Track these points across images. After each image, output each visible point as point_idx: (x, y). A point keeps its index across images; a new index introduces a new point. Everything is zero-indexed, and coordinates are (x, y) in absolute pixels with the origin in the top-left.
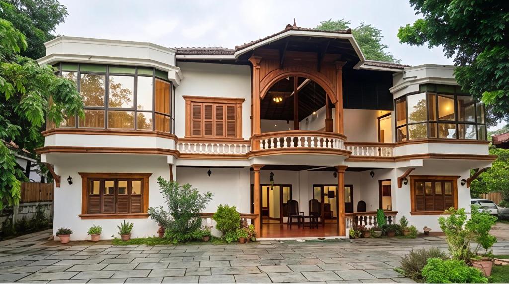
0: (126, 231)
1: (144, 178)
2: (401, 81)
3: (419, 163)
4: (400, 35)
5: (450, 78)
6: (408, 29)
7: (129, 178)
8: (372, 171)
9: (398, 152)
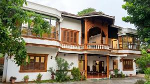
0: (39, 77)
1: (46, 56)
2: (121, 32)
3: (126, 55)
4: (122, 19)
5: (136, 33)
6: (124, 18)
7: (40, 56)
8: (111, 57)
9: (120, 52)
